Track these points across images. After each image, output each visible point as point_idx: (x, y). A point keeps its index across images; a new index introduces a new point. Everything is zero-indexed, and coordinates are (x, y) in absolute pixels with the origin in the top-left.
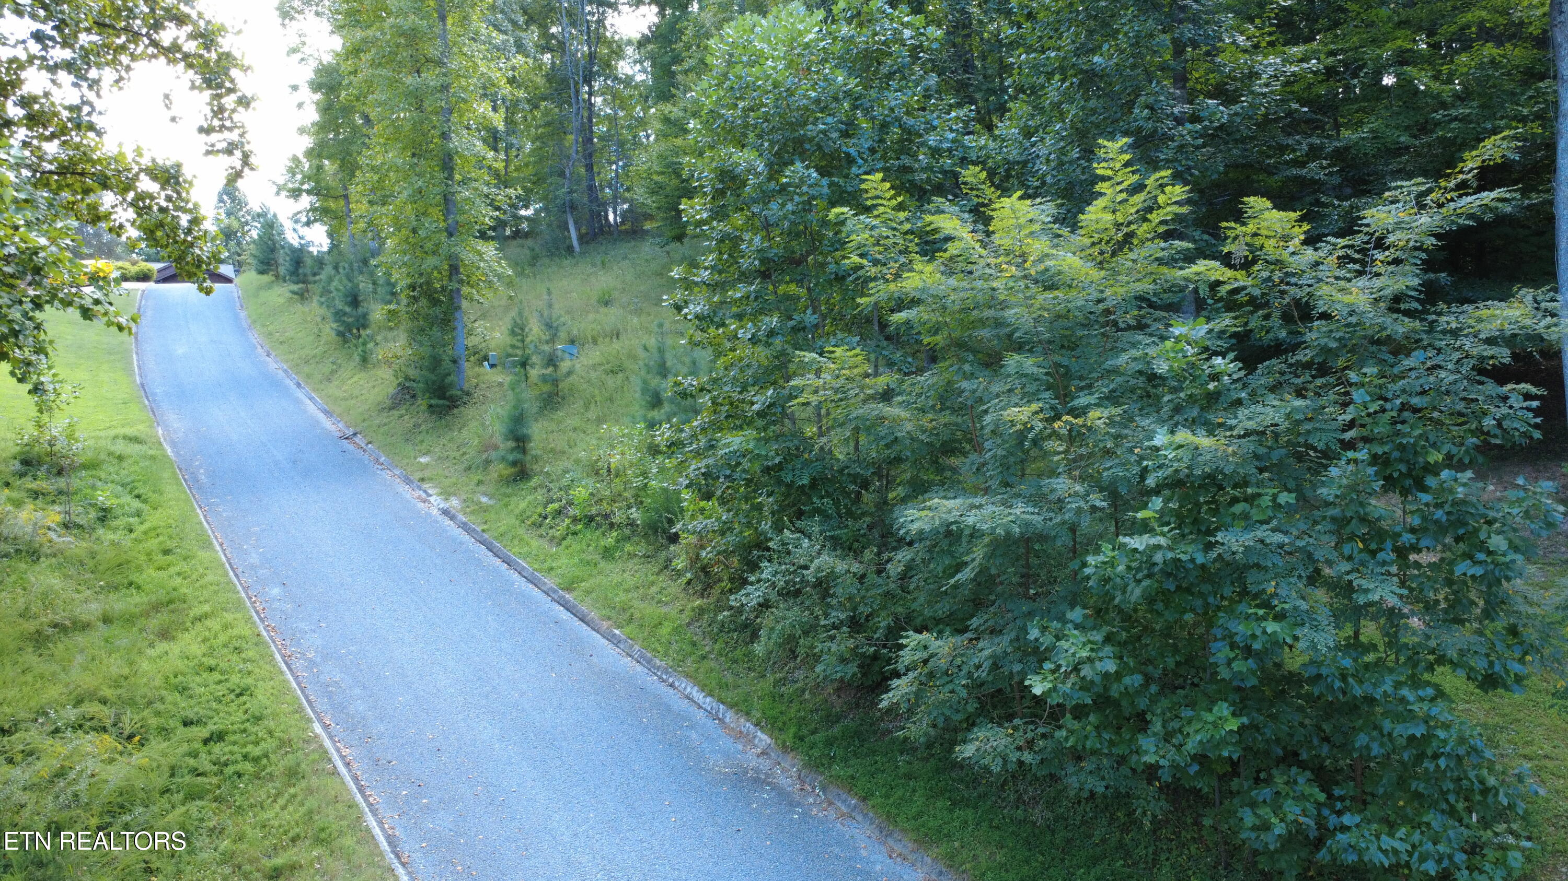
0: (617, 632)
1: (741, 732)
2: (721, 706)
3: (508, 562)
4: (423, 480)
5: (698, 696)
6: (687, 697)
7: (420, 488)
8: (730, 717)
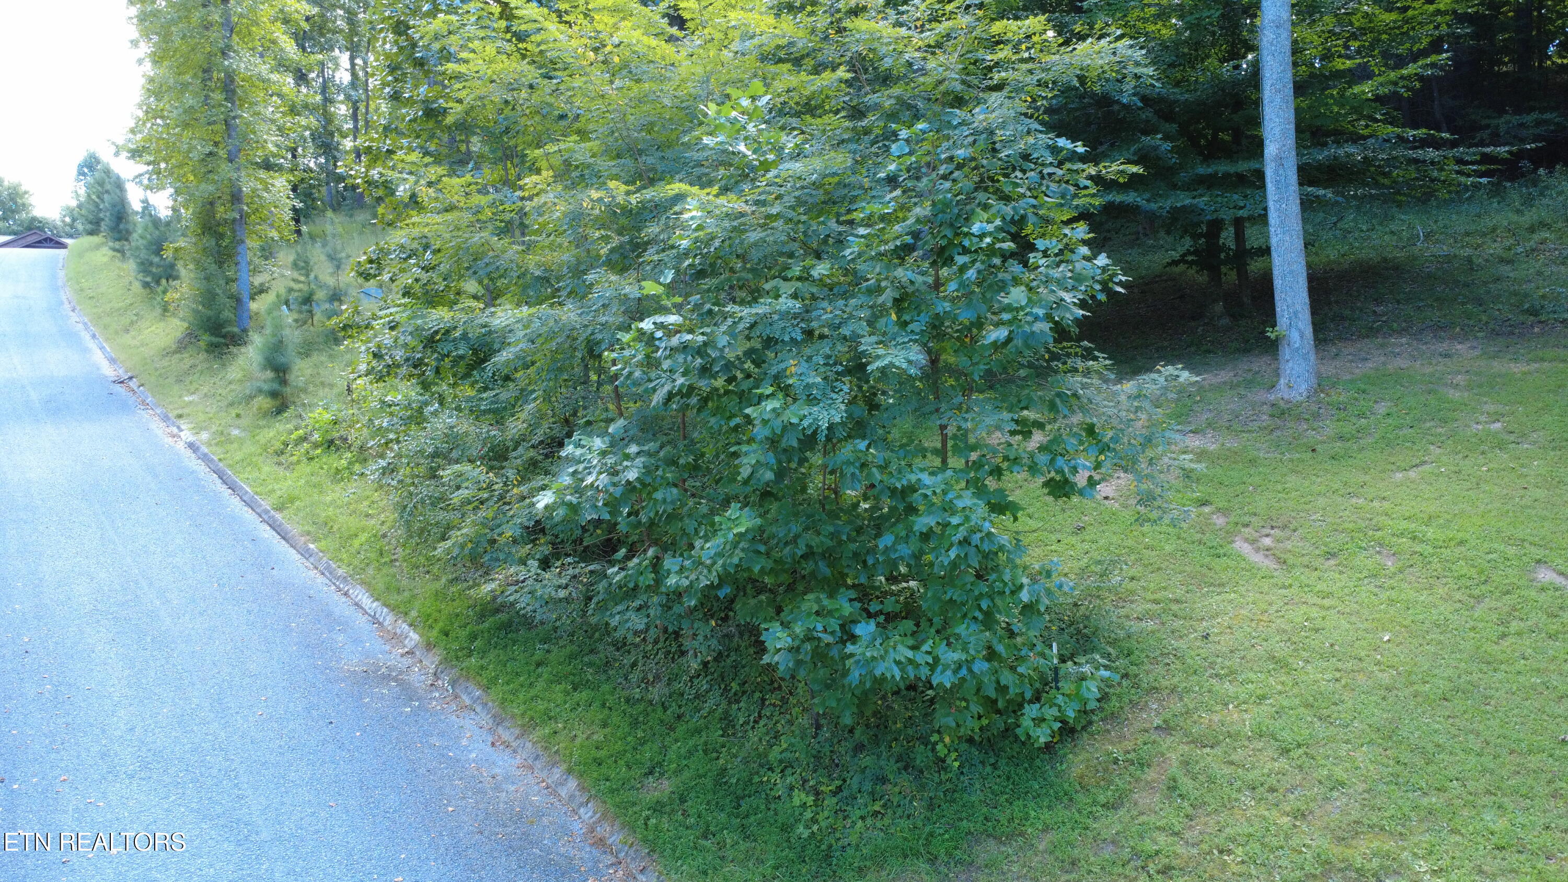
0: (312, 546)
1: (395, 634)
2: (385, 610)
3: (233, 487)
4: (180, 416)
5: (366, 601)
6: (357, 604)
7: (173, 424)
8: (388, 619)
